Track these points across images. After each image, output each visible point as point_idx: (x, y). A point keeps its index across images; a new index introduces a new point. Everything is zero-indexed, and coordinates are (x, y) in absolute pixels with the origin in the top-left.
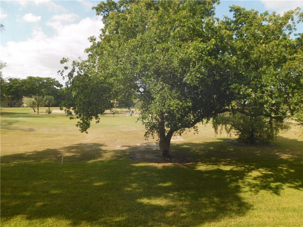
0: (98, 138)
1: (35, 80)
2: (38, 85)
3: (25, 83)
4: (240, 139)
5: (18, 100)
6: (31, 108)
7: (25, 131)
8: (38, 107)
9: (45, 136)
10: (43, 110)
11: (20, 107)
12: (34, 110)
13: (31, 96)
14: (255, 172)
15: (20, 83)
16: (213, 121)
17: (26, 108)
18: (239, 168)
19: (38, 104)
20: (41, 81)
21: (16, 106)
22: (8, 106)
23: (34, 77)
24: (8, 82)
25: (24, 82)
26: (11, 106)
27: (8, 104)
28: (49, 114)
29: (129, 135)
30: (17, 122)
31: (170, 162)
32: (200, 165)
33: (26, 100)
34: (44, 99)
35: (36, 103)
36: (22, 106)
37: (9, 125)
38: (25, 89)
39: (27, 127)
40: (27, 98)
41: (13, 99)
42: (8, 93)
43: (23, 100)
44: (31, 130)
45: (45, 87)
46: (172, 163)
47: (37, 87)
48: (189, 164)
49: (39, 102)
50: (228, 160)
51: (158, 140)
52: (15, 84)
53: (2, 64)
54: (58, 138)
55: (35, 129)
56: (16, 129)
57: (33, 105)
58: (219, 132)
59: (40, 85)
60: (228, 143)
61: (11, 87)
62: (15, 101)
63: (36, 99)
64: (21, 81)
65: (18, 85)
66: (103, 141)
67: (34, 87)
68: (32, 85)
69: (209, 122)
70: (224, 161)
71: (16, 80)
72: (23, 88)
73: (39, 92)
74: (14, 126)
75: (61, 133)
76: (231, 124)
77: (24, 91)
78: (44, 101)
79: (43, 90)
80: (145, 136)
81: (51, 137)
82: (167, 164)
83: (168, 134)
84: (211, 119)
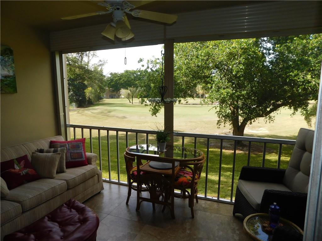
0: (180, 126)
1: (130, 73)
2: (133, 77)
3: (122, 77)
5: (117, 92)
6: (127, 99)
7: (119, 118)
8: (132, 98)
9: (135, 123)
10: (137, 101)
11: (119, 98)
12: (130, 101)
13: (127, 88)
15: (118, 76)
17: (123, 99)
19: (132, 96)
20: (135, 73)
21: (116, 97)
22: (110, 97)
23: (130, 71)
24: (110, 76)
25: (122, 75)
26: (112, 98)
27: (110, 96)
28: (141, 104)
29: (210, 124)
30: (115, 110)
31: (241, 150)
32: (274, 155)
33: (123, 92)
34: (138, 91)
35: (131, 95)
36: (120, 97)
37: (109, 113)
38: (122, 82)
39: (121, 115)
40: (124, 90)
41: (113, 91)
42: (110, 86)
43: (121, 91)
44: (124, 117)
45: (139, 79)
46: (243, 151)
47: (132, 79)
49: (133, 94)
51: (231, 129)
52: (114, 78)
53: (105, 61)
54: (145, 124)
55: (127, 117)
56: (113, 117)
57: (128, 97)
59: (135, 77)
61: (112, 80)
62: (115, 93)
63: (130, 90)
64: (119, 75)
65: (117, 78)
66: (183, 129)
67: (130, 79)
68: (128, 77)
71: (115, 74)
72: (121, 80)
73: (133, 84)
74: (112, 114)
75: (148, 121)
77: (122, 84)
78: (137, 92)
79: (137, 82)
80: (217, 124)
81: (139, 124)
82: (237, 152)
83: (242, 123)
84: (298, 109)
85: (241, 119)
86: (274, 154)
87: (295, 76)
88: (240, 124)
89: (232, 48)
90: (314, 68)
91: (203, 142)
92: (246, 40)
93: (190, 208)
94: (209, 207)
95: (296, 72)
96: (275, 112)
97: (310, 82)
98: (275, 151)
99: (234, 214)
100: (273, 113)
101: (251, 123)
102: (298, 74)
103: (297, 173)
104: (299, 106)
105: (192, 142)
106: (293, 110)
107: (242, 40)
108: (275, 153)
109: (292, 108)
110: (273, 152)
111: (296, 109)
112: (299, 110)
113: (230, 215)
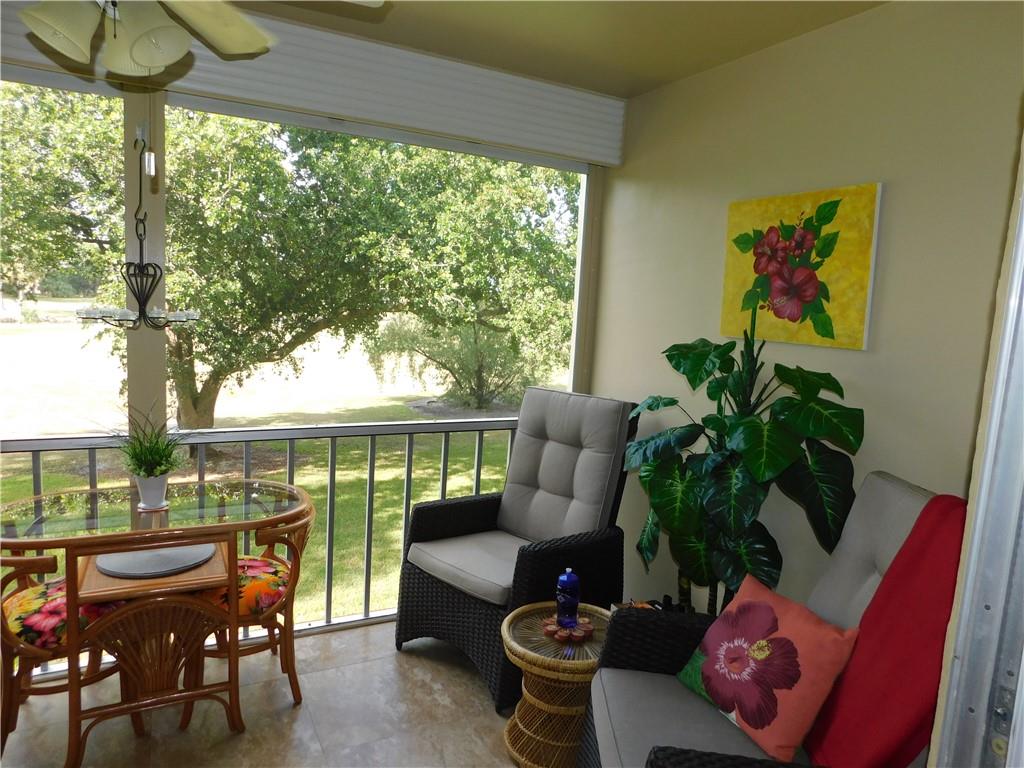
4: (450, 394)
14: (460, 478)
16: (364, 342)
18: (421, 472)
32: (310, 472)
46: (218, 473)
48: (275, 472)
50: (396, 455)
58: (387, 376)
60: (417, 410)
69: (351, 345)
70: (386, 458)
76: (424, 353)
82: (209, 477)
83: (206, 384)
84: (356, 336)
85: (202, 370)
86: (309, 467)
87: (371, 246)
88: (199, 386)
89: (203, 137)
90: (414, 230)
91: (62, 463)
92: (253, 124)
93: (286, 675)
94: (318, 653)
95: (373, 235)
96: (307, 344)
97: (405, 266)
98: (311, 459)
99: (399, 646)
100: (300, 347)
101: (240, 381)
102: (378, 243)
103: (533, 496)
104: (358, 328)
105: (8, 470)
106: (343, 338)
107: (240, 121)
108: (312, 463)
109: (342, 331)
110: (306, 463)
111: (350, 336)
112: (359, 337)
113: (389, 653)
